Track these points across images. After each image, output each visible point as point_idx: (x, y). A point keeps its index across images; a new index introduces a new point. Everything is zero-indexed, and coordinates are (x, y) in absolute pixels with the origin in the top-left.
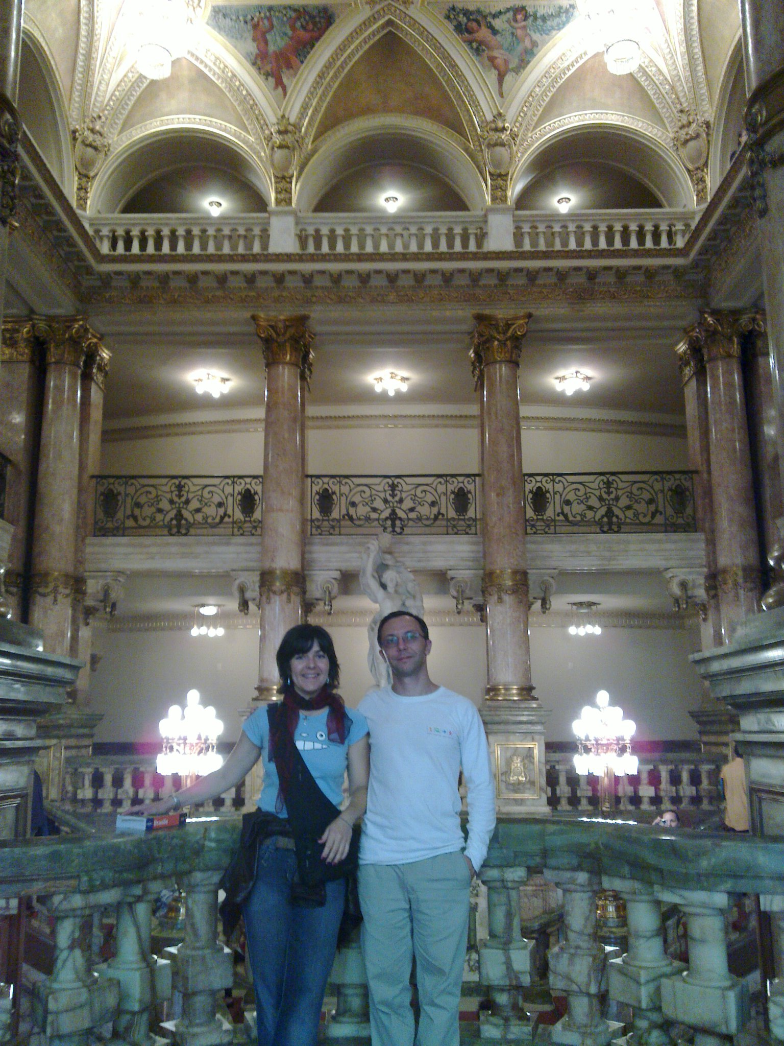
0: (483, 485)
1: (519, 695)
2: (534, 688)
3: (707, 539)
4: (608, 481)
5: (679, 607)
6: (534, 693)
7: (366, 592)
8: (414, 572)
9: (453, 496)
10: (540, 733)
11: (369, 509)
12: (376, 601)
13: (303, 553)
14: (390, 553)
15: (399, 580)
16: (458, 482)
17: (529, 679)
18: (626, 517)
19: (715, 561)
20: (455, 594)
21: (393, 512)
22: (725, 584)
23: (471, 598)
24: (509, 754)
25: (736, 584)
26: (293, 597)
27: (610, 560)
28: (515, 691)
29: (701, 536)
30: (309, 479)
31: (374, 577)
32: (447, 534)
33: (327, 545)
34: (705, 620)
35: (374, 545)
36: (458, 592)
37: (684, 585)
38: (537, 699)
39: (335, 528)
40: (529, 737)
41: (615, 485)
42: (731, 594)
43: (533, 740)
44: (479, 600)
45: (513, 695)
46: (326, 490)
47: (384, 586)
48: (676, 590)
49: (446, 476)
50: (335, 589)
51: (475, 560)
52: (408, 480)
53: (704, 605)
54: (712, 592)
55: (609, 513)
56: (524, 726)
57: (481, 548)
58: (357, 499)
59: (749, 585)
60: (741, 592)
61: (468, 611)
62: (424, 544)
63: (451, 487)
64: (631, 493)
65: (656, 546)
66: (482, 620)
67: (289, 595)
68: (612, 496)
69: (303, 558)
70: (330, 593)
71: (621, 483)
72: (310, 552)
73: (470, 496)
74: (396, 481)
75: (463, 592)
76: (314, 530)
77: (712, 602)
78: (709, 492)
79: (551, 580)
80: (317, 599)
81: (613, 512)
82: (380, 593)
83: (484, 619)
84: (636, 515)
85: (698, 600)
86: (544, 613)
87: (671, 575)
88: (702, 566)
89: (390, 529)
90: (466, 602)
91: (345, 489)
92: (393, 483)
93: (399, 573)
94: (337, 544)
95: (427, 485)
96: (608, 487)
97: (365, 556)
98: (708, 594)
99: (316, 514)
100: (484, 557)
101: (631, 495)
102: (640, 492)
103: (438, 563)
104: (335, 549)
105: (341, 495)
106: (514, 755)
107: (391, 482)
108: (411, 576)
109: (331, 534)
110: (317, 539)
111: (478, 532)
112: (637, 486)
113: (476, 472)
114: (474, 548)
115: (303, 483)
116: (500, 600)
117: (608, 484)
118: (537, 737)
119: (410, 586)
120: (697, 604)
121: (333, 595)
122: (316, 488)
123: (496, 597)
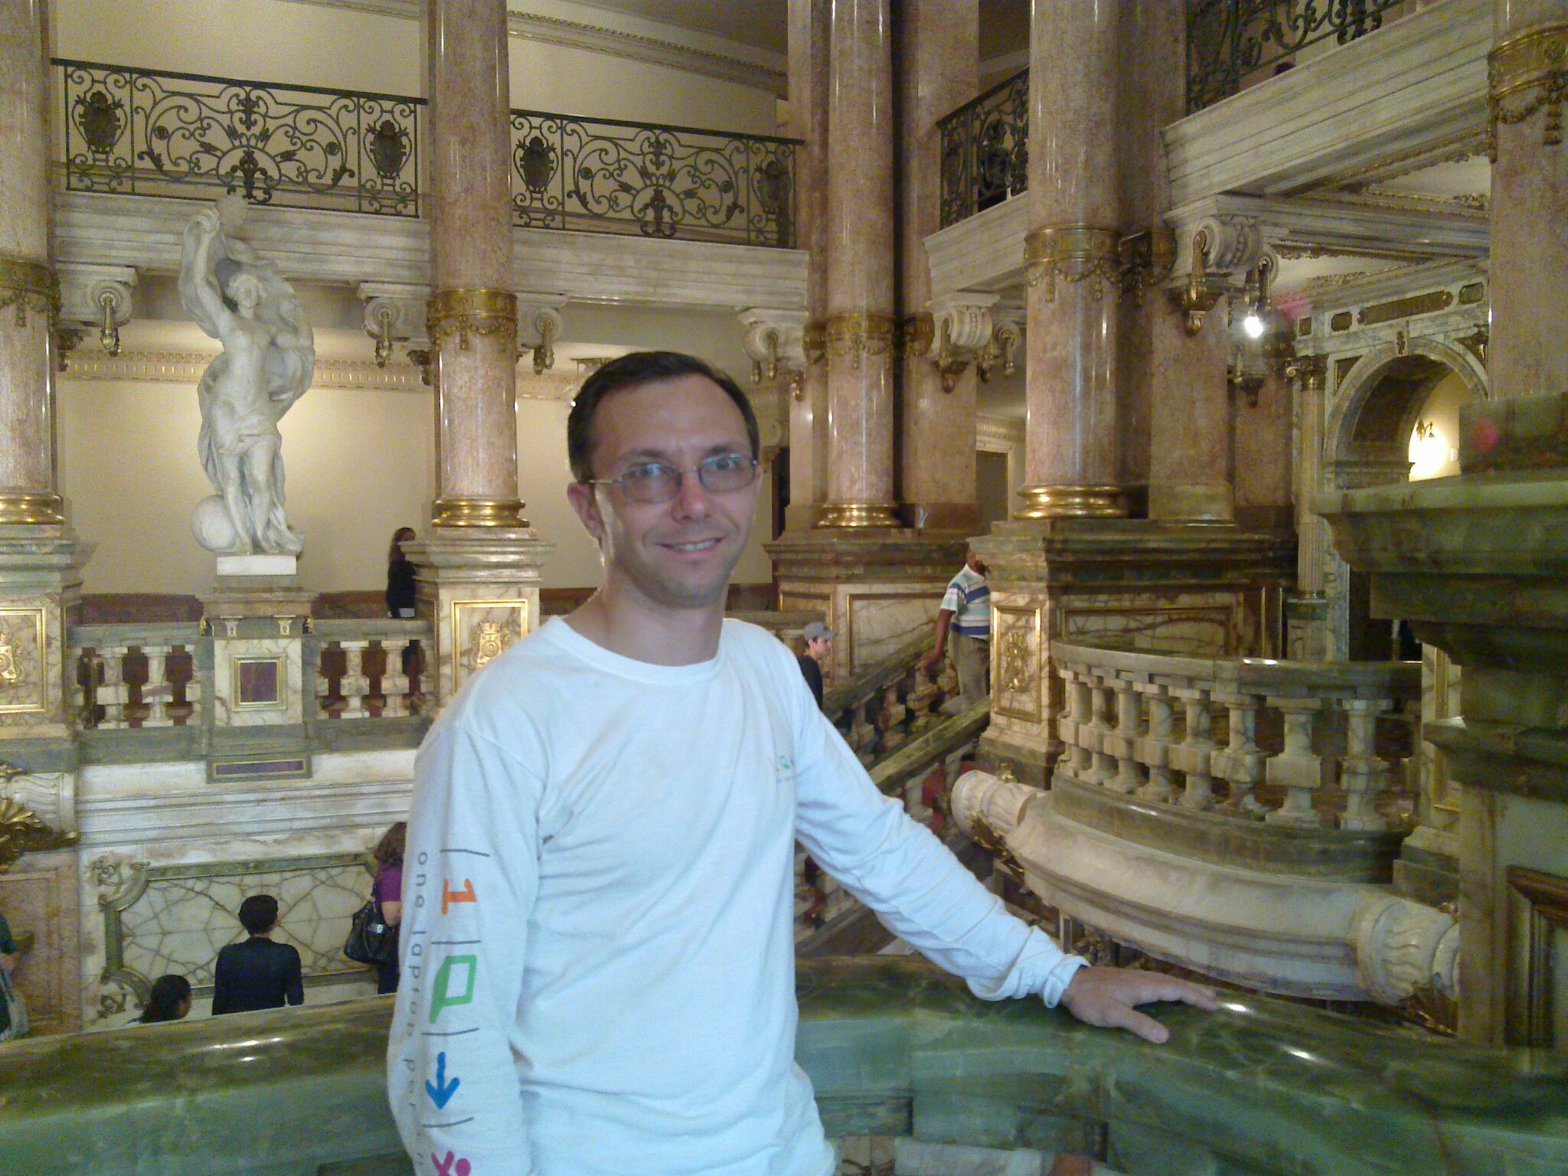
0: (432, 123)
1: (495, 517)
2: (522, 506)
3: (812, 262)
4: (657, 141)
5: (760, 375)
6: (523, 515)
7: (191, 315)
8: (295, 280)
9: (371, 137)
10: (532, 583)
11: (197, 147)
12: (214, 334)
13: (51, 225)
14: (243, 239)
15: (264, 295)
16: (383, 111)
17: (514, 489)
18: (685, 211)
19: (824, 301)
20: (375, 329)
21: (249, 159)
22: (839, 339)
23: (406, 339)
24: (476, 619)
25: (857, 340)
26: (29, 314)
27: (656, 286)
28: (488, 511)
29: (802, 256)
30: (61, 69)
31: (210, 284)
32: (360, 211)
33: (105, 212)
34: (799, 398)
35: (209, 220)
36: (381, 326)
37: (772, 338)
38: (525, 525)
39: (121, 179)
40: (513, 591)
41: (669, 151)
42: (848, 358)
43: (520, 595)
44: (423, 342)
45: (484, 518)
46: (99, 96)
47: (231, 304)
48: (760, 346)
49: (360, 95)
50: (125, 308)
51: (412, 266)
52: (281, 95)
53: (800, 374)
54: (815, 354)
55: (658, 202)
56: (507, 572)
57: (426, 245)
58: (170, 122)
59: (876, 344)
60: (864, 354)
61: (399, 365)
62: (314, 226)
63: (367, 120)
64: (696, 168)
65: (731, 268)
66: (426, 382)
67: (21, 309)
68: (664, 170)
69: (51, 237)
70: (113, 312)
71: (680, 147)
72: (68, 225)
73: (404, 140)
74: (255, 94)
75: (390, 325)
76: (74, 180)
77: (815, 370)
78: (822, 179)
79: (554, 314)
80: (86, 324)
81: (664, 200)
82: (224, 318)
83: (430, 379)
84: (702, 210)
85: (792, 365)
86: (538, 373)
87: (752, 320)
88: (802, 308)
89: (241, 191)
90: (397, 345)
91: (143, 99)
92: (248, 98)
93: (261, 279)
94: (126, 213)
95: (319, 109)
96: (658, 154)
97: (189, 241)
98: (808, 356)
99: (79, 145)
100: (434, 261)
101: (694, 172)
102: (708, 168)
103: (343, 268)
104: (122, 221)
105: (135, 110)
106: (485, 620)
107: (243, 96)
108: (290, 289)
109: (113, 191)
110: (80, 199)
111: (420, 213)
112: (707, 155)
113: (417, 94)
114: (409, 242)
115: (46, 74)
116: (465, 346)
117: (658, 147)
118: (527, 590)
119: (286, 307)
120: (789, 372)
121: (119, 316)
122: (76, 90)
123: (457, 340)
